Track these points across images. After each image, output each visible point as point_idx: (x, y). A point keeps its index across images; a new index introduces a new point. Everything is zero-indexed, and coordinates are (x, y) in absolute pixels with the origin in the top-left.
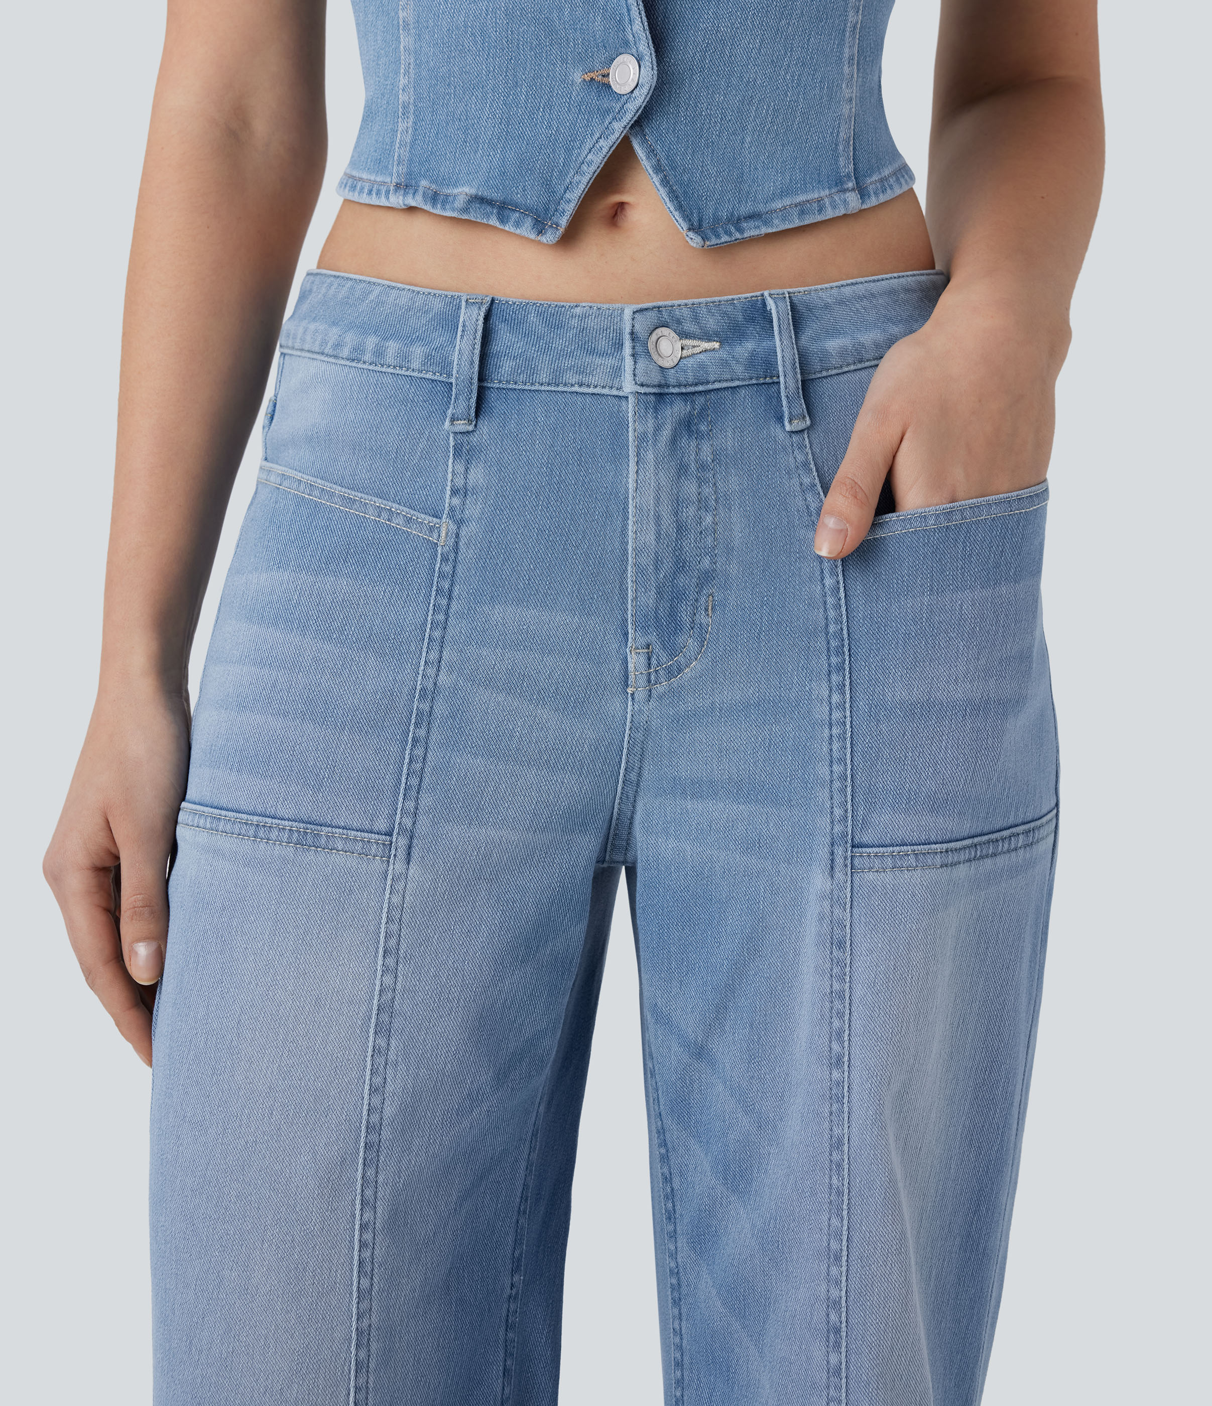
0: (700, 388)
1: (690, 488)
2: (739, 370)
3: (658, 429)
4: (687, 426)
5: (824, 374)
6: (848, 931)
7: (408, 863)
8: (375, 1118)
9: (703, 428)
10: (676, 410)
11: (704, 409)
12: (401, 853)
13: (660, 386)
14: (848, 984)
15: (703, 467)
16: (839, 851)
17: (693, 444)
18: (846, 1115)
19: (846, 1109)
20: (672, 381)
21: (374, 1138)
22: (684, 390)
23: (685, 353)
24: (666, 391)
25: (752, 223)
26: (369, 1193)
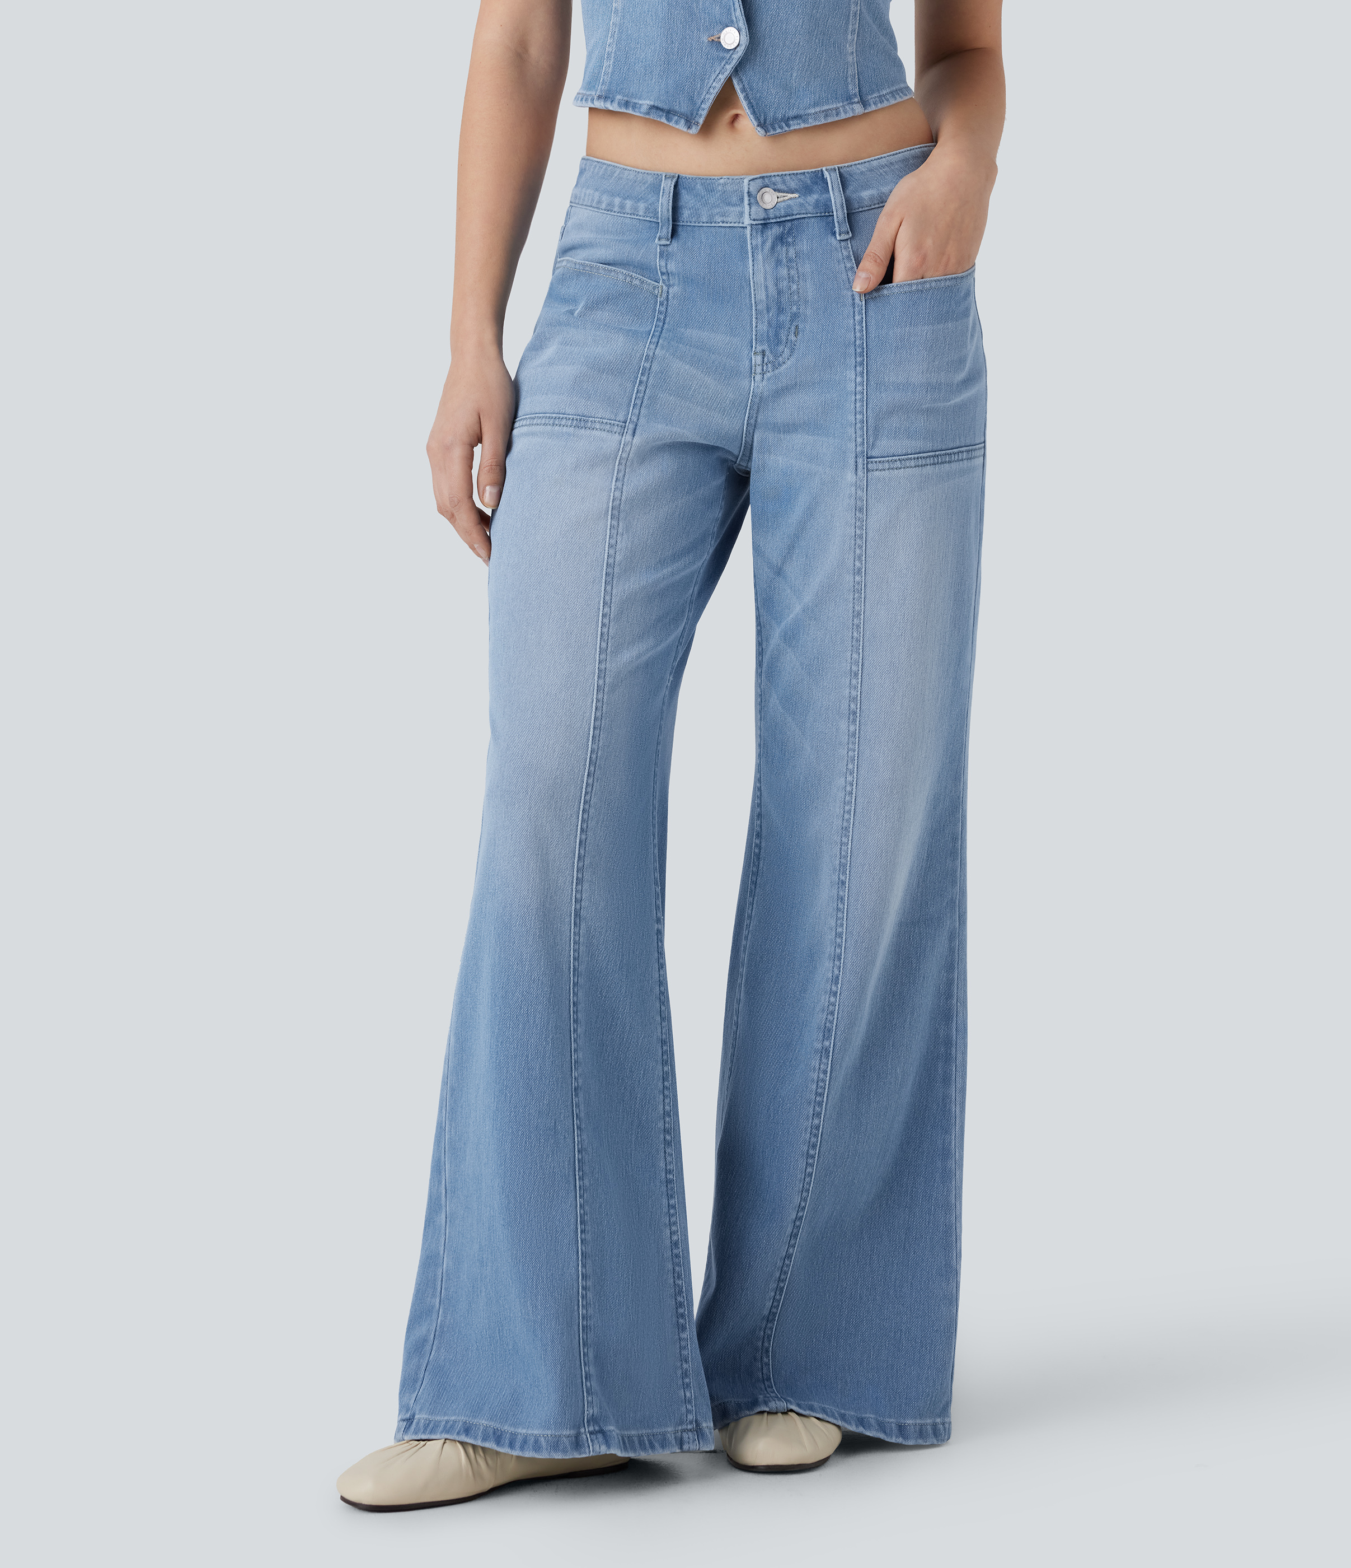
0: (789, 218)
1: (784, 272)
2: (810, 209)
3: (764, 243)
4: (781, 239)
5: (861, 210)
6: (865, 503)
7: (634, 437)
8: (611, 561)
9: (790, 240)
10: (775, 231)
11: (791, 229)
12: (630, 432)
13: (764, 219)
14: (865, 531)
15: (790, 260)
16: (860, 461)
17: (784, 249)
18: (863, 599)
19: (863, 596)
20: (772, 216)
21: (610, 570)
22: (779, 220)
23: (779, 200)
24: (768, 221)
25: (795, 122)
26: (608, 598)
